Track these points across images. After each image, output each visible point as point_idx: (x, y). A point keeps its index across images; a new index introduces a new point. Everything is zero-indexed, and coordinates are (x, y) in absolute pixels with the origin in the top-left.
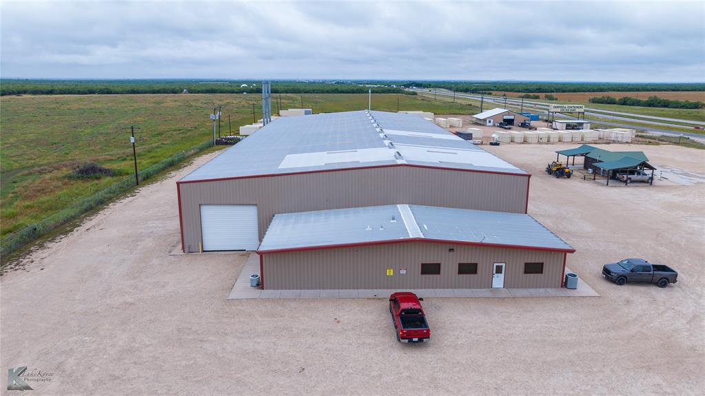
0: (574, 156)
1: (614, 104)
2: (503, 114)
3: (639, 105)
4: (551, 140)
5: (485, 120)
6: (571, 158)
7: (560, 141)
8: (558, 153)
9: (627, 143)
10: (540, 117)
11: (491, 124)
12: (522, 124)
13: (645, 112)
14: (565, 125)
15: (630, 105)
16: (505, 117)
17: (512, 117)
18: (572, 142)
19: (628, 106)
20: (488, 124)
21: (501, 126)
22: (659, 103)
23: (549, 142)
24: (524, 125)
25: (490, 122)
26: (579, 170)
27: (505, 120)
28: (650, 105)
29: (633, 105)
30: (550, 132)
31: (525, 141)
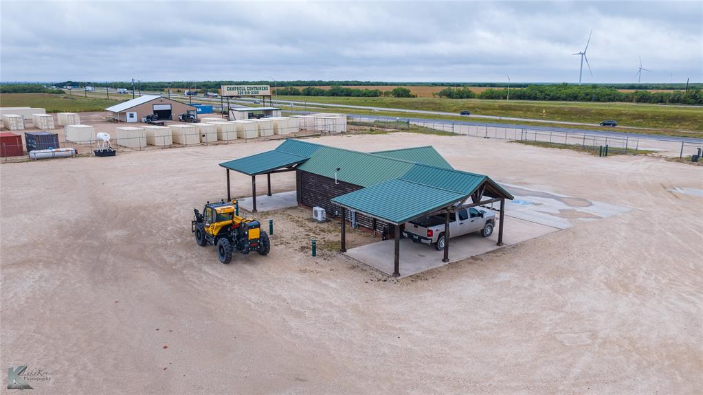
0: (269, 173)
1: (299, 95)
2: (153, 102)
3: (323, 95)
4: (224, 138)
5: (123, 113)
6: (261, 180)
7: (239, 138)
8: (228, 167)
9: (342, 133)
10: (214, 108)
11: (135, 119)
12: (183, 116)
13: (332, 101)
14: (246, 114)
15: (314, 95)
16: (157, 108)
17: (167, 107)
18: (260, 138)
19: (313, 97)
20: (129, 120)
21: (150, 120)
22: (342, 92)
23: (219, 140)
24: (186, 118)
25: (132, 116)
26: (285, 210)
27: (155, 112)
28: (333, 95)
29: (317, 95)
30: (220, 123)
31: (176, 143)
